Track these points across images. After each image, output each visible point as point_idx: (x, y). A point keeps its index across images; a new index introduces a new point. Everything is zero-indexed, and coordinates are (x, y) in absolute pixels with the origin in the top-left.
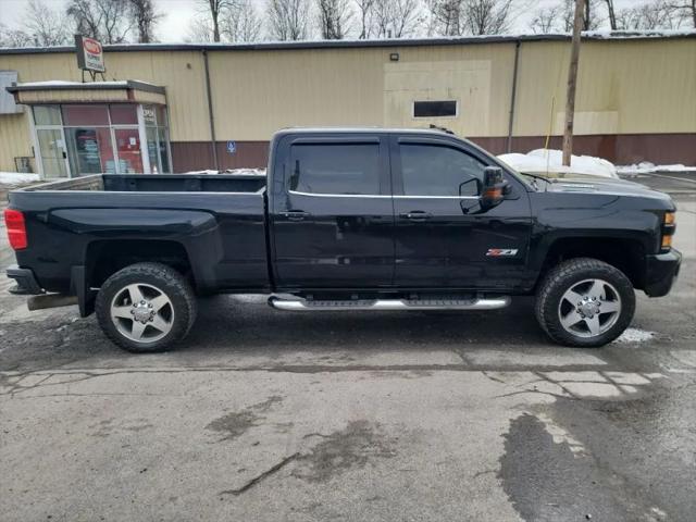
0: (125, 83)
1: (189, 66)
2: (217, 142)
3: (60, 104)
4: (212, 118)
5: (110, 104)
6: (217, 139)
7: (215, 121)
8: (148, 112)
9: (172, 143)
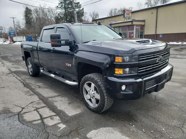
0: (131, 20)
1: (152, 13)
2: (157, 35)
3: (119, 27)
4: (156, 27)
5: (128, 26)
6: (157, 33)
7: (157, 28)
8: (137, 27)
9: (144, 35)
